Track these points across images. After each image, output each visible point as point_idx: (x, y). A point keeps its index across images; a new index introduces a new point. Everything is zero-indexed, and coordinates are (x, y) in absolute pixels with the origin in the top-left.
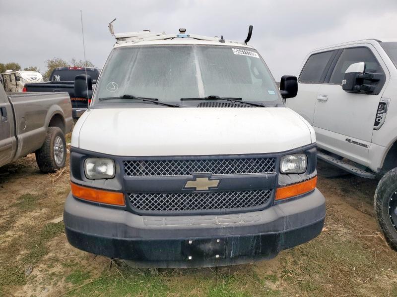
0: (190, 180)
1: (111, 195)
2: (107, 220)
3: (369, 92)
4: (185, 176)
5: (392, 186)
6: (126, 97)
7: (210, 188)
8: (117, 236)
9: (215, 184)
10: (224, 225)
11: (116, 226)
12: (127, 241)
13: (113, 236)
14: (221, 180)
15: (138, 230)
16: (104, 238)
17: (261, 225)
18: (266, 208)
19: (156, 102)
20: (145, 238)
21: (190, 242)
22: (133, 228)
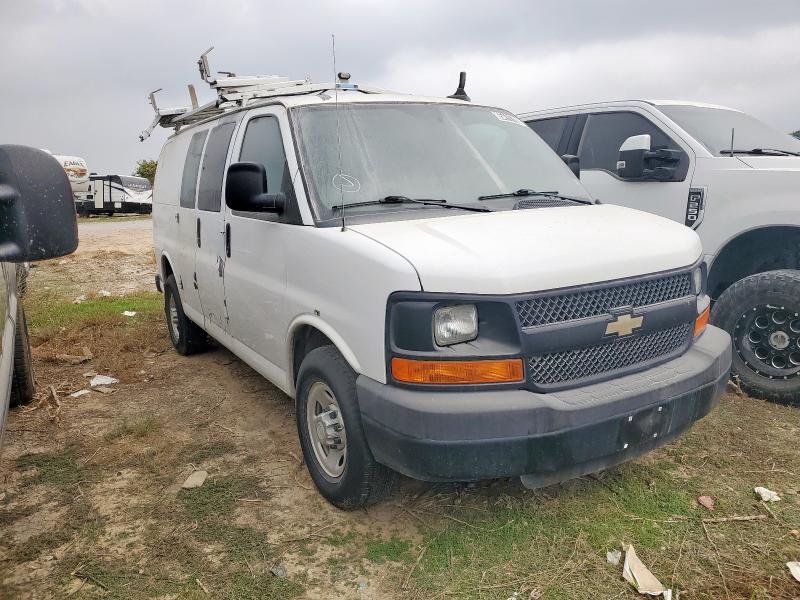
0: (611, 322)
1: (497, 366)
2: (514, 407)
3: (670, 178)
4: (601, 318)
5: (739, 307)
6: (391, 201)
7: (633, 330)
8: (535, 432)
9: (638, 322)
10: (664, 384)
11: (535, 414)
12: (553, 437)
13: (529, 433)
14: (644, 314)
15: (567, 413)
16: (511, 442)
17: (700, 374)
18: (685, 352)
19: (446, 206)
20: (578, 424)
21: (630, 419)
22: (561, 412)
